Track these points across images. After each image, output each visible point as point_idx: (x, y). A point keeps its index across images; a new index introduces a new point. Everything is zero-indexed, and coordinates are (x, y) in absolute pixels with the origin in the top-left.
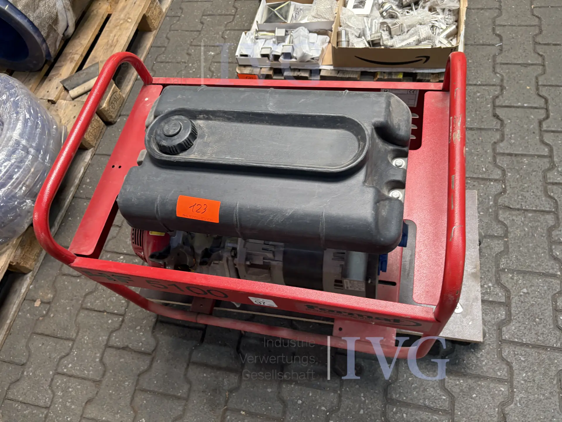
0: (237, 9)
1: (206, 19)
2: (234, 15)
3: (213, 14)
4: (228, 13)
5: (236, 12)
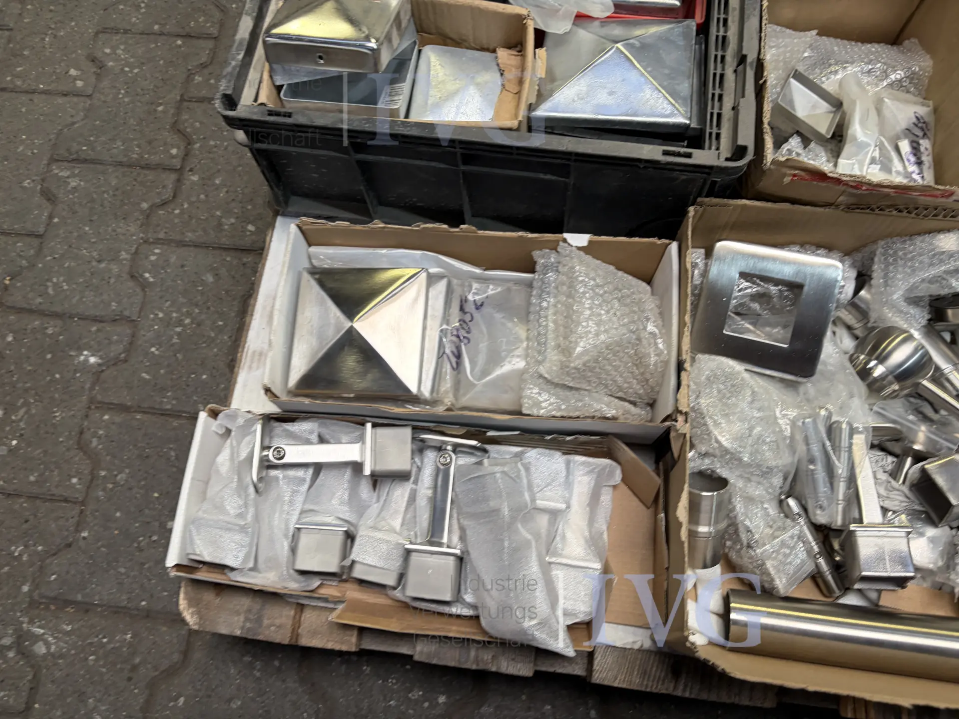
0: (189, 143)
1: (65, 181)
2: (180, 171)
3: (92, 155)
4: (155, 159)
5: (187, 155)
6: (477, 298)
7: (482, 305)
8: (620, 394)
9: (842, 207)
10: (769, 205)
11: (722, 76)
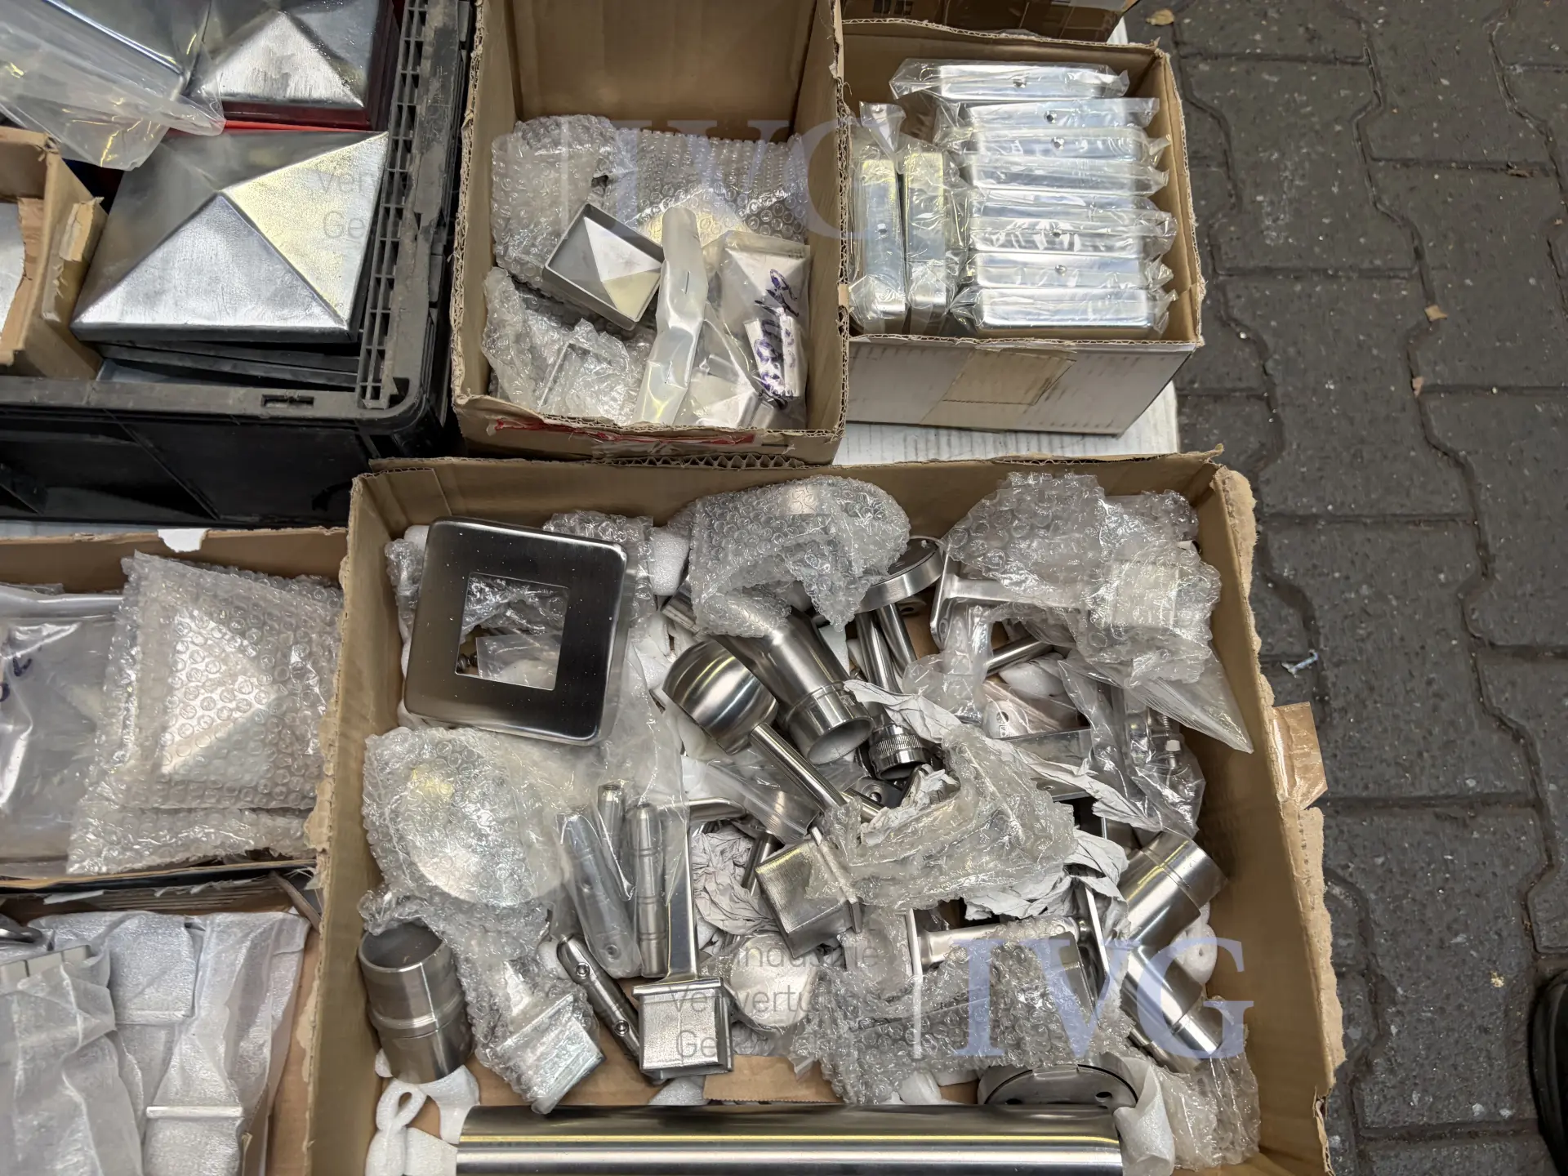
6: (19, 655)
7: (25, 667)
8: (273, 804)
9: (607, 460)
10: (492, 463)
11: (396, 246)
